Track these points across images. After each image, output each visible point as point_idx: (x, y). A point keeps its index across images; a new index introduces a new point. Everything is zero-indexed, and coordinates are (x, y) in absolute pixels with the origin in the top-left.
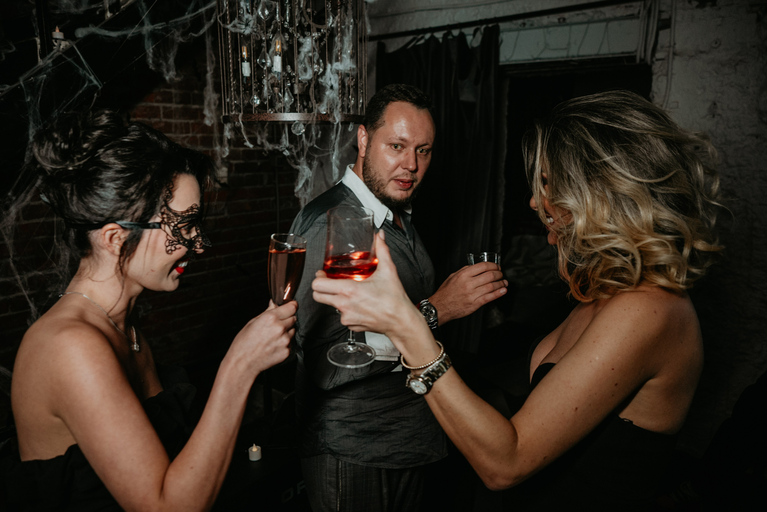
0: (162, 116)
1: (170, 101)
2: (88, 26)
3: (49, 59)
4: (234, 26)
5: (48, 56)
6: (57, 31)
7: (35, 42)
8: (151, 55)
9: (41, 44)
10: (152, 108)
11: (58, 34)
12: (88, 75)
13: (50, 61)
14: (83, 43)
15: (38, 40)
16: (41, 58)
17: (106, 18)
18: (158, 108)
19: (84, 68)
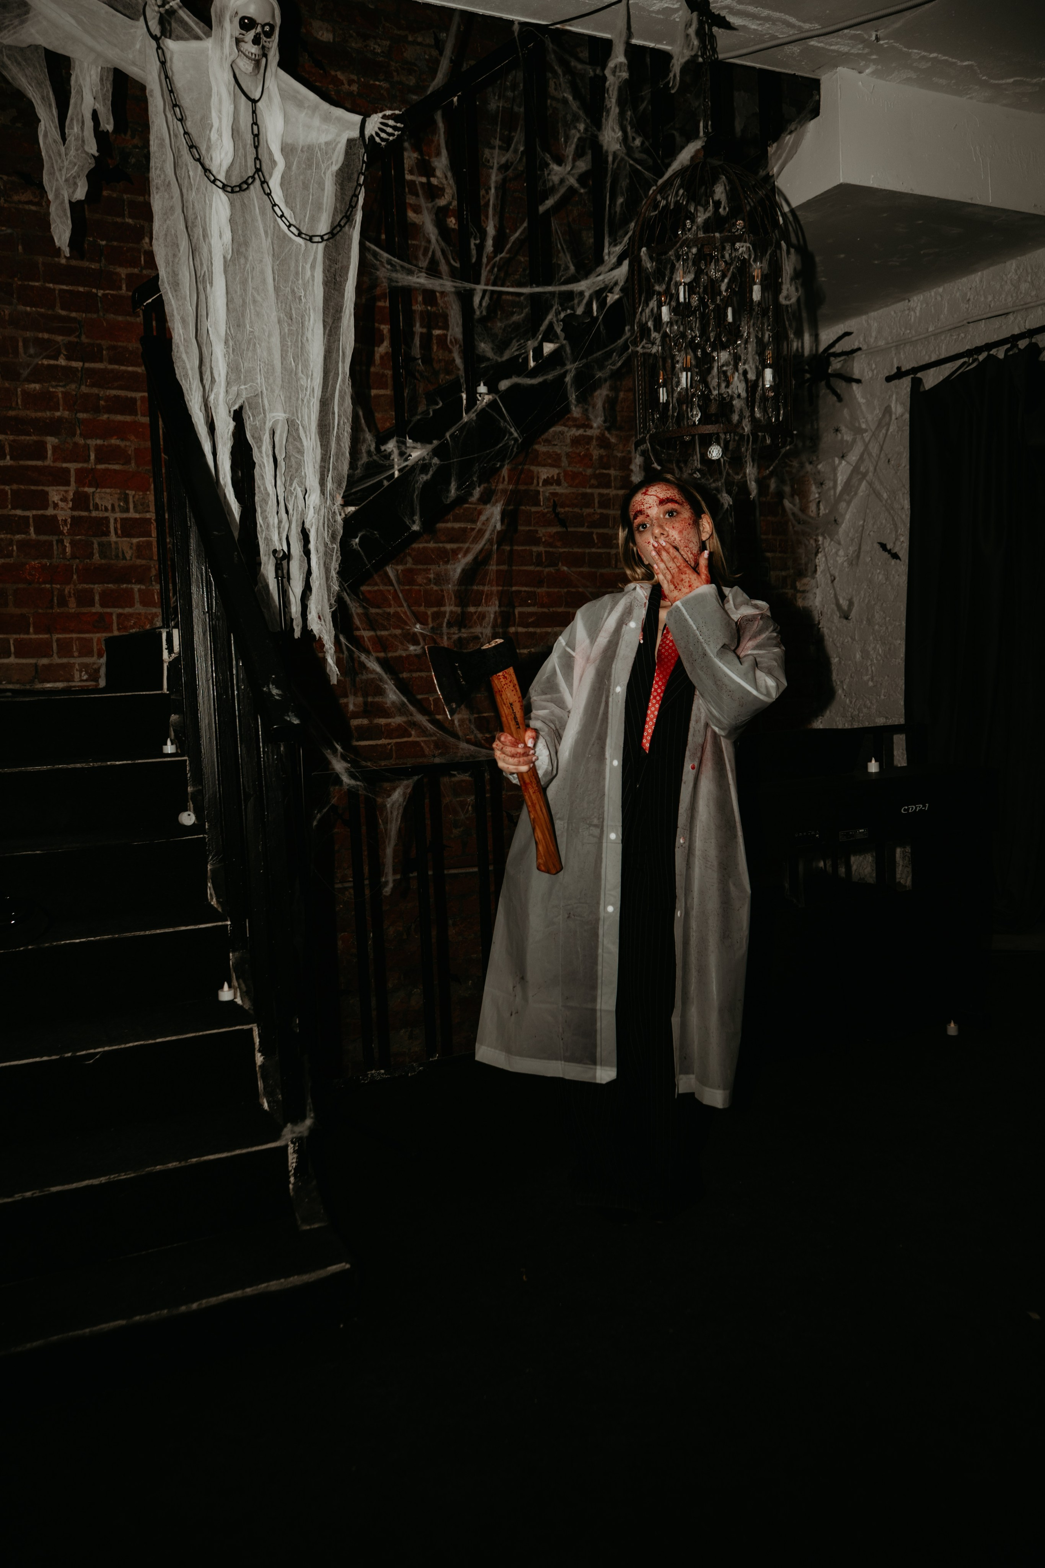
0: (596, 504)
1: (608, 486)
2: (511, 377)
3: (473, 413)
4: (643, 347)
5: (473, 410)
6: (482, 384)
7: (461, 397)
8: (573, 401)
9: (467, 399)
10: (584, 495)
11: (482, 389)
12: (508, 427)
13: (474, 415)
14: (506, 396)
15: (464, 396)
16: (466, 413)
17: (529, 368)
18: (592, 494)
19: (505, 420)
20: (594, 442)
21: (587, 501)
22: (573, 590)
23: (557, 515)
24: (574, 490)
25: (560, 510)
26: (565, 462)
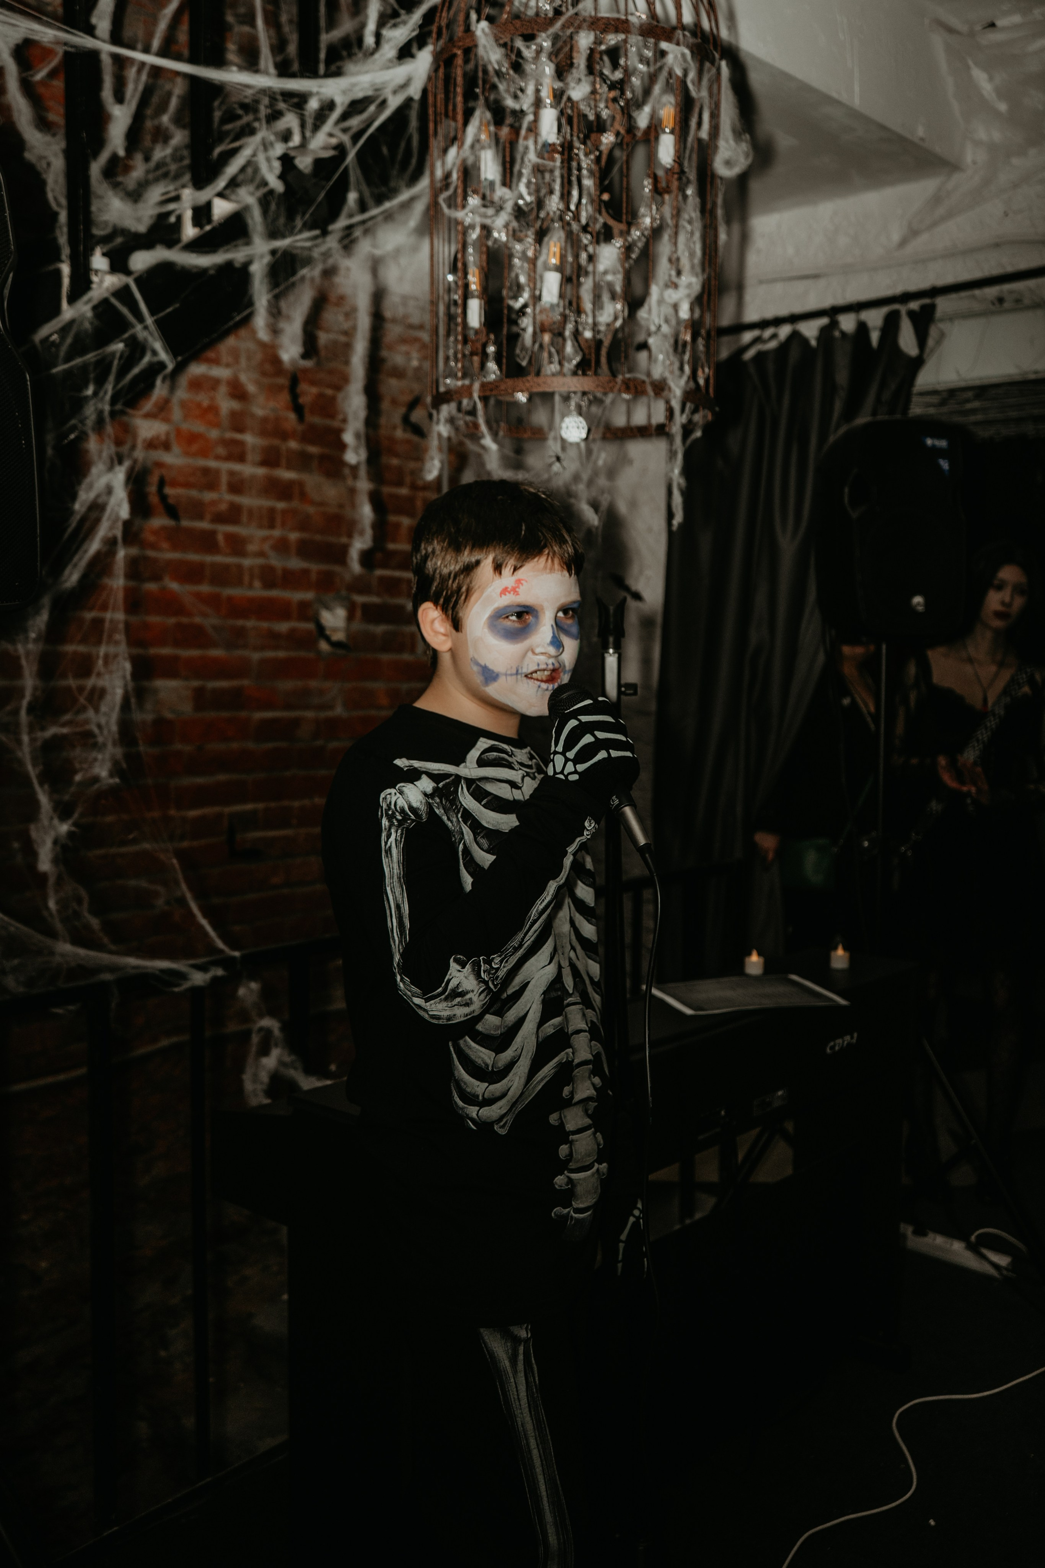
0: (224, 487)
1: (242, 460)
2: (154, 249)
3: (85, 305)
4: (473, 213)
5: (83, 300)
6: (99, 254)
7: (60, 271)
10: (206, 471)
11: (99, 261)
13: (86, 309)
15: (66, 270)
16: (70, 302)
17: (185, 238)
18: (217, 472)
19: (144, 325)
20: (223, 389)
21: (209, 479)
22: (185, 620)
23: (163, 498)
24: (190, 461)
25: (168, 491)
26: (177, 414)
